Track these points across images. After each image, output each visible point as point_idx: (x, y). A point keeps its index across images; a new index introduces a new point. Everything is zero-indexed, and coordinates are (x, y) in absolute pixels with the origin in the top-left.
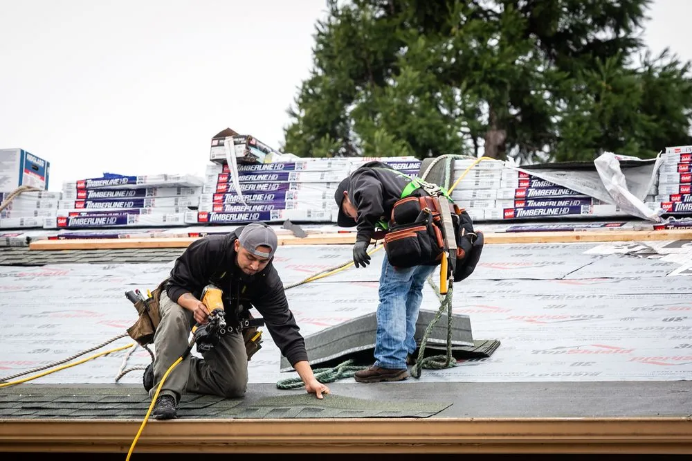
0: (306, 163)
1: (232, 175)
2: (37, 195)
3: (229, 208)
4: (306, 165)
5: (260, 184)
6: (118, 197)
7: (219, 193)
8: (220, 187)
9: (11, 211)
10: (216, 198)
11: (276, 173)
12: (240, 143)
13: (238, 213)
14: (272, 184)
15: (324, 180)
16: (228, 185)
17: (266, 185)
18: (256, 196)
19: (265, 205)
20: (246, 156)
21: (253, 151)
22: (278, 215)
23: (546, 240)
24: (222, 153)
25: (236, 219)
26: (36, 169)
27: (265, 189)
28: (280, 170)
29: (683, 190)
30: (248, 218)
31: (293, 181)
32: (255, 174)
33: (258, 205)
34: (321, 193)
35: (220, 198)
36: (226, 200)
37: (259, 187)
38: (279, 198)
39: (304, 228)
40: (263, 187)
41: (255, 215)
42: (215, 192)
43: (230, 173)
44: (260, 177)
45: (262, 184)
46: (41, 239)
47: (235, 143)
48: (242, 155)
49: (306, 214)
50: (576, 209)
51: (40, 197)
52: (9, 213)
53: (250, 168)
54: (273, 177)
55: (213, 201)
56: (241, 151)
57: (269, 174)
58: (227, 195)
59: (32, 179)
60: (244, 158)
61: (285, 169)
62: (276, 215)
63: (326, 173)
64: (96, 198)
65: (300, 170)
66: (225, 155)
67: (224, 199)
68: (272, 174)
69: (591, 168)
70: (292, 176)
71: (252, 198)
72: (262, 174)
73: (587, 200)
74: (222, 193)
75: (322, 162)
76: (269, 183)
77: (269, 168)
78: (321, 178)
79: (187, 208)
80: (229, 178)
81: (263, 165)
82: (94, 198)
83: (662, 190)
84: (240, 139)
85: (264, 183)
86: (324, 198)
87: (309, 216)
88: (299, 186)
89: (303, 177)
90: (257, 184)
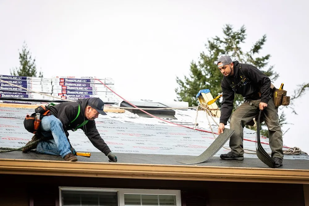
29: (63, 92)
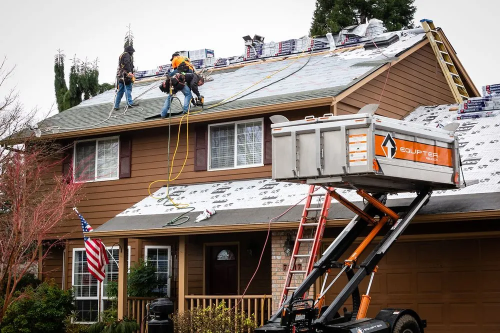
3: (250, 56)
21: (254, 42)
23: (316, 55)
26: (210, 53)
28: (260, 46)
38: (261, 53)
39: (265, 59)
46: (210, 69)
50: (323, 46)
59: (209, 55)
69: (326, 37)
73: (326, 44)
83: (342, 39)
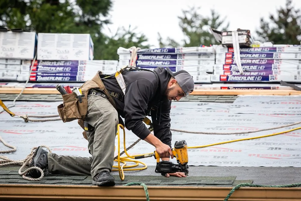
0: (283, 48)
1: (235, 54)
2: (102, 63)
4: (283, 49)
5: (254, 59)
6: (158, 65)
7: (227, 64)
8: (227, 61)
9: (85, 72)
10: (225, 67)
11: (264, 53)
12: (242, 34)
13: (247, 76)
14: (262, 60)
15: (298, 58)
16: (232, 59)
17: (258, 61)
18: (252, 66)
19: (259, 72)
20: (247, 42)
22: (274, 78)
24: (230, 40)
25: (246, 80)
26: (92, 47)
27: (258, 63)
30: (254, 79)
31: (276, 58)
32: (250, 54)
33: (254, 72)
34: (296, 66)
35: (228, 67)
36: (232, 68)
37: (254, 61)
40: (257, 62)
41: (259, 77)
42: (224, 64)
43: (233, 53)
44: (254, 55)
45: (255, 59)
47: (239, 35)
48: (244, 41)
49: (294, 78)
51: (104, 64)
52: (84, 73)
53: (246, 50)
54: (263, 56)
55: (223, 69)
56: (243, 39)
57: (260, 54)
58: (233, 66)
59: (91, 53)
60: (246, 43)
61: (270, 51)
62: (273, 78)
63: (298, 54)
64: (143, 65)
65: (280, 52)
66: (232, 41)
67: (231, 68)
68: (262, 54)
70: (275, 55)
71: (249, 68)
72: (255, 54)
74: (229, 64)
75: (294, 47)
76: (260, 59)
77: (259, 50)
78: (295, 57)
79: (206, 73)
80: (233, 55)
81: (255, 48)
82: (141, 65)
84: (242, 32)
85: (257, 59)
86: (298, 69)
87: (296, 79)
88: (280, 62)
89: (283, 56)
90: (252, 59)
